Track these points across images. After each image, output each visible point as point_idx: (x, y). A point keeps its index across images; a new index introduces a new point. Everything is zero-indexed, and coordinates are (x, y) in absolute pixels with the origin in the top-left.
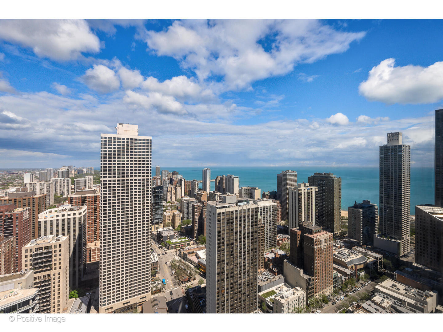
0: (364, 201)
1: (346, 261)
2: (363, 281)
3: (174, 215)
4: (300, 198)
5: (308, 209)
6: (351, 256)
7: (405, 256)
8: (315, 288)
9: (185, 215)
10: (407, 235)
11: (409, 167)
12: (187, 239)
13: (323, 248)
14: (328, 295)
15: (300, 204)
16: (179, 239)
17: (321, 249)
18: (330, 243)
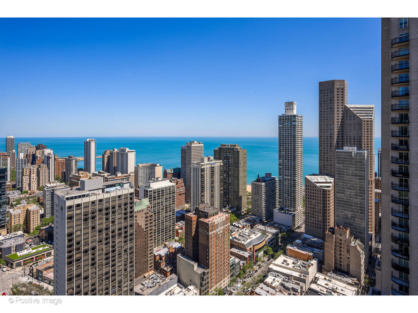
0: (266, 174)
1: (245, 244)
2: (261, 262)
3: (28, 213)
4: (203, 175)
5: (212, 187)
6: (250, 237)
7: (299, 227)
8: (210, 282)
9: (49, 210)
10: (301, 206)
11: (302, 137)
12: (46, 247)
13: (219, 233)
14: (225, 287)
15: (203, 182)
16: (33, 249)
17: (217, 235)
18: (227, 225)
